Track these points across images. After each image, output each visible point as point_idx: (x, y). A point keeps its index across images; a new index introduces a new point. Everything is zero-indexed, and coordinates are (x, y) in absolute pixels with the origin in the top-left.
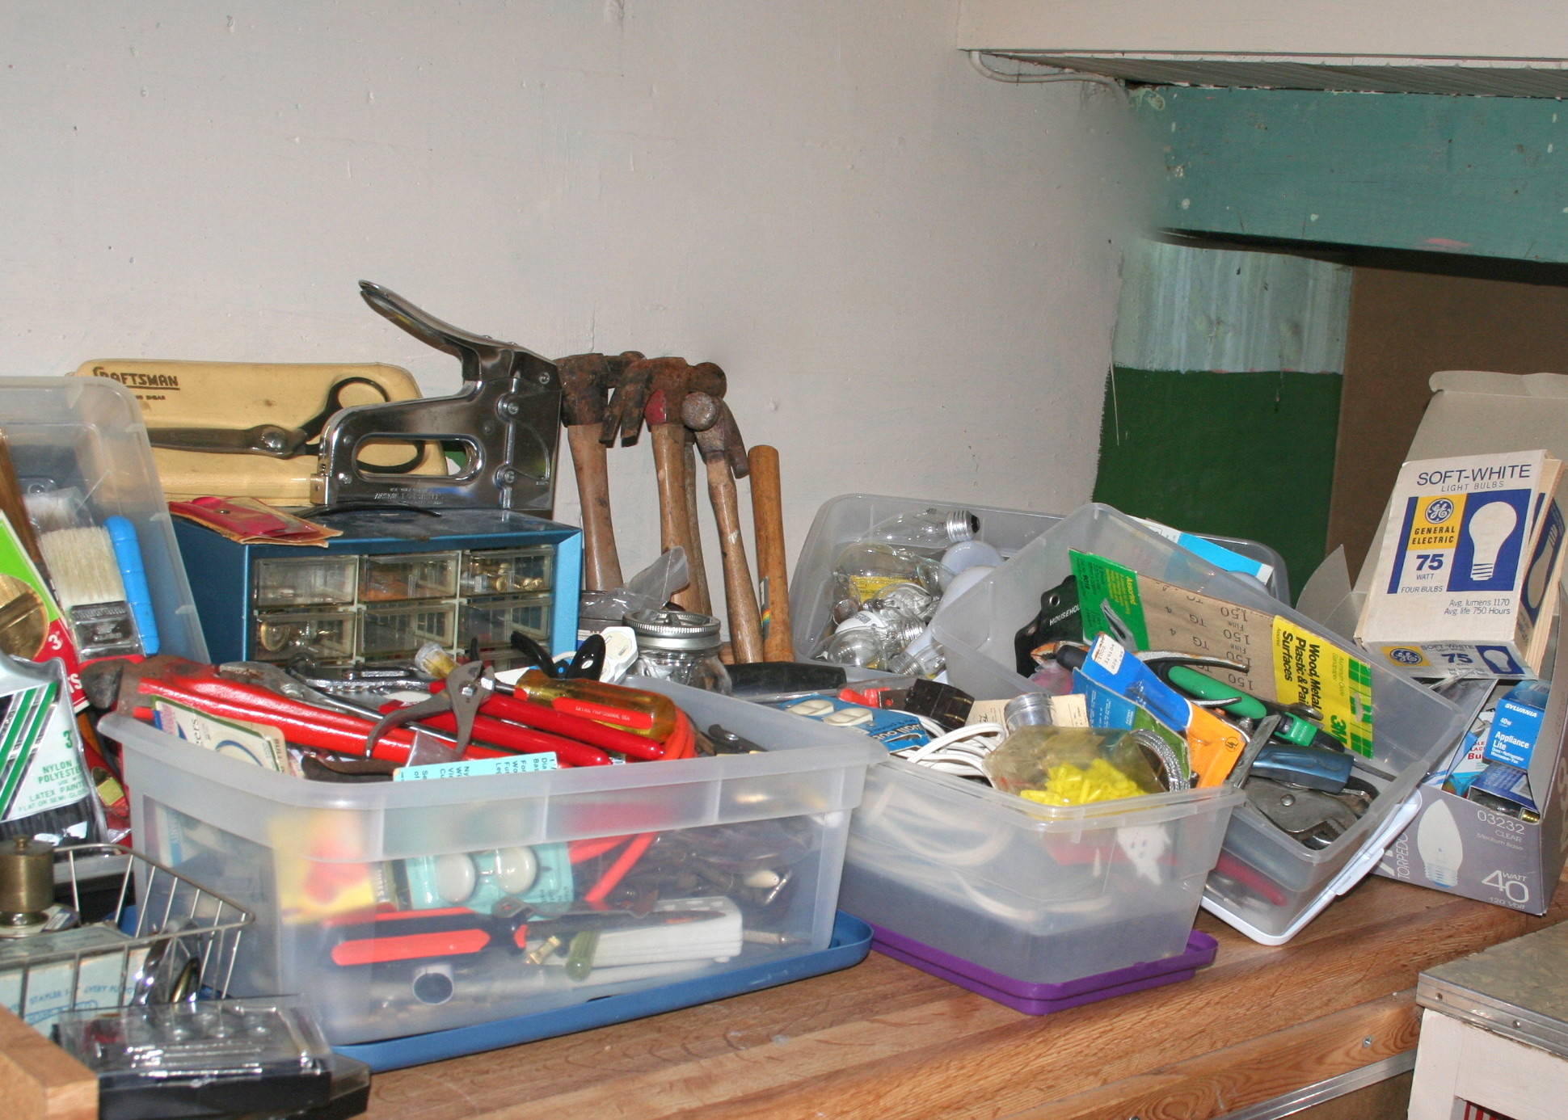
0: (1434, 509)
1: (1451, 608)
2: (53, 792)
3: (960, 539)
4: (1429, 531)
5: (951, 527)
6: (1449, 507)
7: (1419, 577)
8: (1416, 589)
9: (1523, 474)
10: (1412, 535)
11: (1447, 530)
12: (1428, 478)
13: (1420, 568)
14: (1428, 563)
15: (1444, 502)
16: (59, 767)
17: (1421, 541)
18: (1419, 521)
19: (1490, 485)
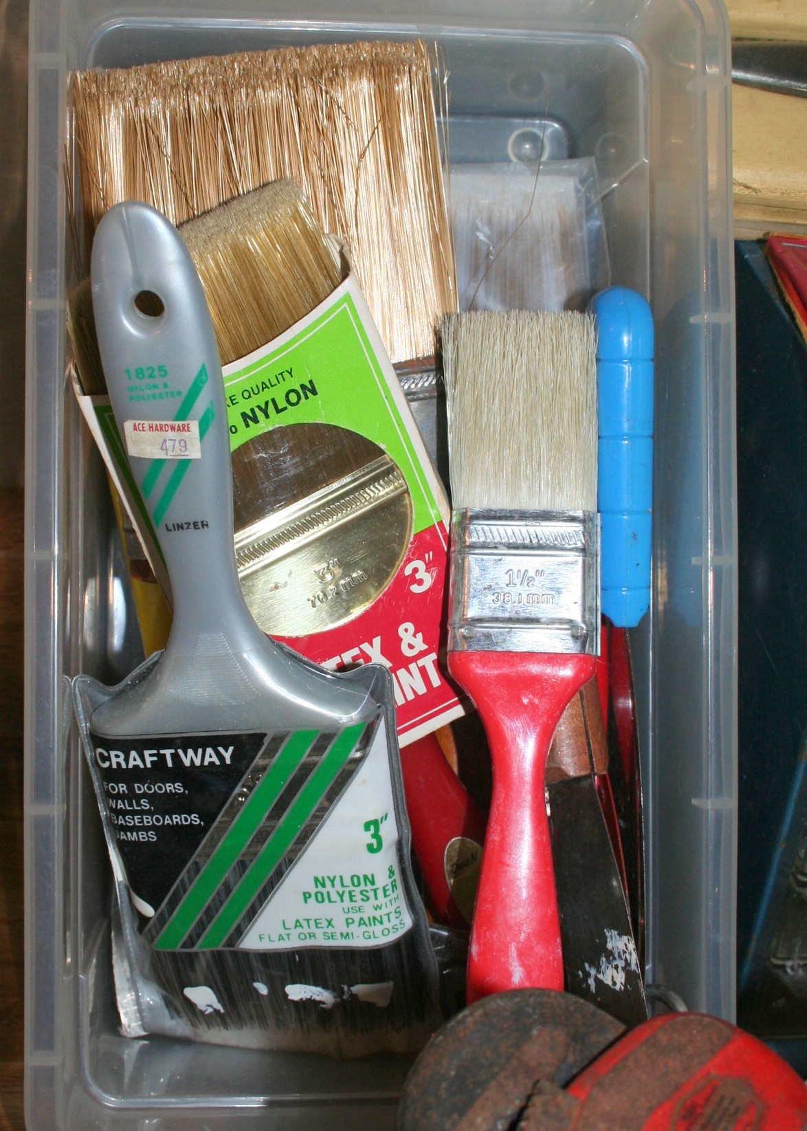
2: (330, 923)
16: (347, 881)
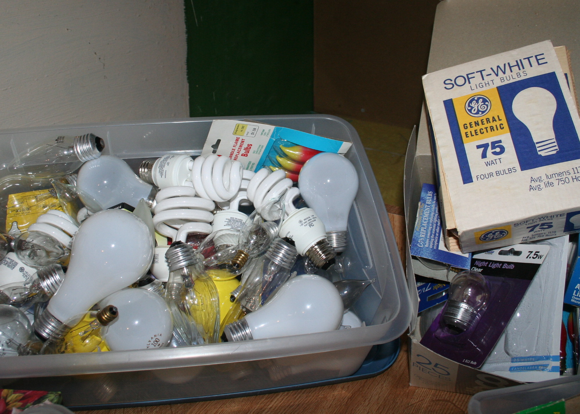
0: (473, 105)
1: (534, 184)
3: (89, 159)
4: (477, 124)
5: (80, 149)
6: (485, 101)
7: (487, 164)
8: (491, 175)
9: (540, 62)
10: (463, 131)
11: (494, 120)
12: (453, 82)
13: (484, 156)
14: (489, 151)
15: (479, 98)
17: (473, 133)
18: (463, 118)
19: (515, 76)
